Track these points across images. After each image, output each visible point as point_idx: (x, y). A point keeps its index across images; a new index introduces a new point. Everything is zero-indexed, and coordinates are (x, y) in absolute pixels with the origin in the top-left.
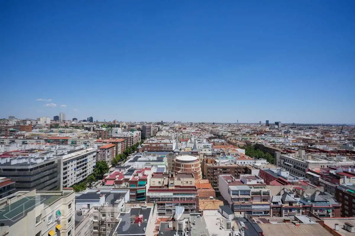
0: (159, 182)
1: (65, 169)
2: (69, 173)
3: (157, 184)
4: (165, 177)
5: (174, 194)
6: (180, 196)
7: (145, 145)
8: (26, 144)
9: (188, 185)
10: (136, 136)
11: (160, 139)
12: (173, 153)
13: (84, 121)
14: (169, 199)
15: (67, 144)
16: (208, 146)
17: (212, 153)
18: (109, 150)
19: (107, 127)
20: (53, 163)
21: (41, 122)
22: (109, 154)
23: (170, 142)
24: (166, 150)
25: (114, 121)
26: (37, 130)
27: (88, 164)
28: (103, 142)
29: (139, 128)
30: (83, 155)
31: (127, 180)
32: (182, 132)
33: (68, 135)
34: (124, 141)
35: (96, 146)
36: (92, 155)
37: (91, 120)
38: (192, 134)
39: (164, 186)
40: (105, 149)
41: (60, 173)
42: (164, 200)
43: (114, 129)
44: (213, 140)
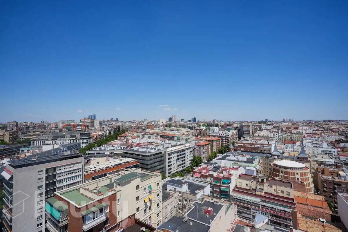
0: (246, 184)
1: (169, 159)
2: (172, 163)
3: (244, 186)
4: (253, 181)
5: (262, 201)
6: (269, 205)
7: (238, 145)
8: (150, 138)
9: (284, 195)
10: (232, 136)
11: (256, 140)
12: (270, 156)
13: (189, 121)
14: (255, 204)
15: (174, 140)
16: (330, 151)
17: (335, 162)
18: (204, 147)
19: (206, 127)
20: (161, 153)
21: (160, 123)
22: (204, 151)
23: (269, 143)
24: (263, 151)
25: (214, 121)
26: (157, 128)
27: (186, 158)
28: (200, 140)
29: (237, 127)
30: (182, 150)
31: (211, 176)
32: (290, 132)
33: (175, 132)
34: (219, 139)
35: (194, 142)
36: (189, 151)
37: (194, 120)
38: (306, 136)
39: (251, 189)
40: (201, 146)
41: (166, 161)
42: (249, 204)
43: (212, 128)
44: (342, 145)
